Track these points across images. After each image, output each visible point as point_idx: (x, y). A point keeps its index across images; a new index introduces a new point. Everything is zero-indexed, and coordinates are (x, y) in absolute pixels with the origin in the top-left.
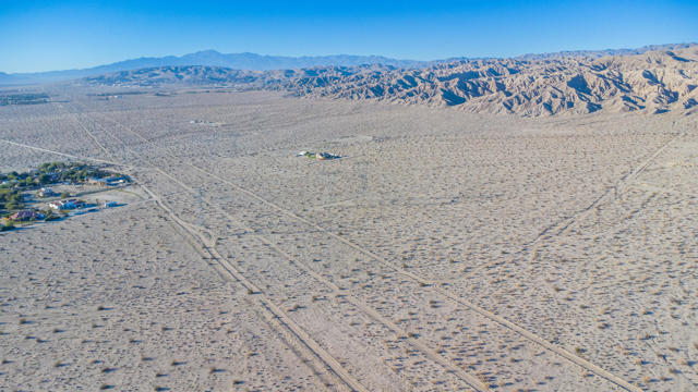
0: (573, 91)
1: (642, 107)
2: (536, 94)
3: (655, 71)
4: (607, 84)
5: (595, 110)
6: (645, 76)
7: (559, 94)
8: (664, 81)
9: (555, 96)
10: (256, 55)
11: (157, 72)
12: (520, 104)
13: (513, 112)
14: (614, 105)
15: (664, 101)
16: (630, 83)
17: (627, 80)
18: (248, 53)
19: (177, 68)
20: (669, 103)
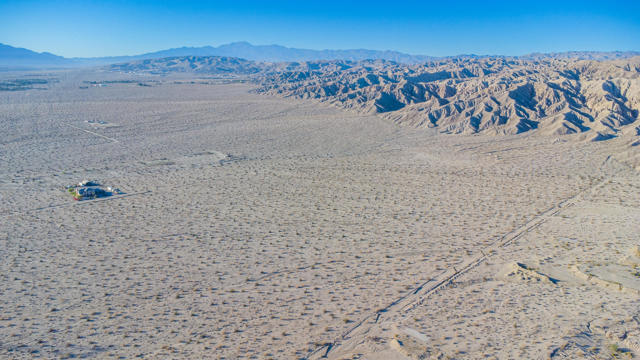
0: (512, 102)
1: (584, 129)
2: (471, 104)
3: (619, 82)
4: (557, 96)
5: (527, 129)
6: (605, 87)
7: (495, 107)
8: (627, 96)
9: (489, 109)
10: (283, 47)
11: (175, 61)
12: (448, 115)
13: (436, 126)
14: (553, 123)
15: (616, 121)
16: (587, 95)
17: (585, 91)
18: (276, 46)
19: (194, 58)
20: (622, 124)
